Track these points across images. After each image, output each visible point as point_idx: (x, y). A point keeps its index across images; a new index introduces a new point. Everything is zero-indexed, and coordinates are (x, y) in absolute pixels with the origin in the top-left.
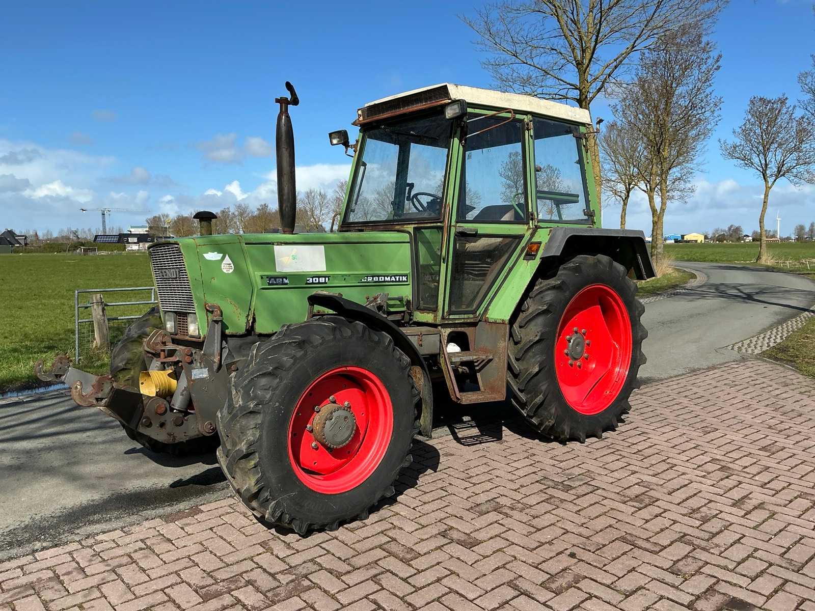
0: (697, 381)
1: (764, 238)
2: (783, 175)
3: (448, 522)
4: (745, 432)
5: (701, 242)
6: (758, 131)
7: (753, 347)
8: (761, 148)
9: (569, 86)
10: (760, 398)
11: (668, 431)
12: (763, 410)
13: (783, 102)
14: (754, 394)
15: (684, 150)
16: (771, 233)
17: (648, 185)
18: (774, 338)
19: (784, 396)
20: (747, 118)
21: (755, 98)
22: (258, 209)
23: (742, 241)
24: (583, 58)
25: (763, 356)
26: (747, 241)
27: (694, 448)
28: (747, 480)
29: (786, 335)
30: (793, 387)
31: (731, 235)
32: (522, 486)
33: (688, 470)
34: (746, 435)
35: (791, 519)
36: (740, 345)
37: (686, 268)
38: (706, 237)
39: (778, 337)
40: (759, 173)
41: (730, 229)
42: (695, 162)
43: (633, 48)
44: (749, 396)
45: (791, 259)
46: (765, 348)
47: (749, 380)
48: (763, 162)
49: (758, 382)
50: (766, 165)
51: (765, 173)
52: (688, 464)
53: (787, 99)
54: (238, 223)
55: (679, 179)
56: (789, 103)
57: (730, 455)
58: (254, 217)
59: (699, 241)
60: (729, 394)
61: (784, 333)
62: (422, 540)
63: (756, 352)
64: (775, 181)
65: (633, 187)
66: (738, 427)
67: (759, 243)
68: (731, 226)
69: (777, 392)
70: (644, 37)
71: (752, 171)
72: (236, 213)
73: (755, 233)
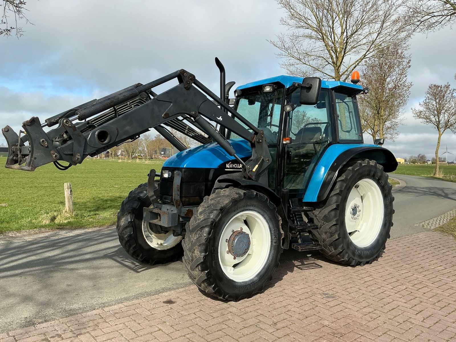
0: (399, 243)
1: (438, 163)
2: (449, 128)
3: (259, 318)
4: (425, 273)
5: (403, 163)
6: (434, 103)
7: (430, 225)
8: (436, 112)
9: (329, 77)
10: (434, 254)
11: (382, 271)
12: (435, 261)
13: (447, 87)
14: (430, 252)
15: (392, 112)
16: (442, 159)
17: (373, 131)
18: (442, 220)
19: (447, 253)
20: (427, 97)
21: (431, 85)
22: (155, 137)
23: (426, 164)
24: (337, 61)
25: (436, 230)
26: (429, 163)
27: (396, 281)
28: (425, 301)
29: (449, 219)
30: (452, 249)
31: (420, 160)
32: (300, 300)
33: (392, 294)
34: (425, 275)
35: (449, 324)
36: (423, 223)
37: (394, 178)
38: (405, 161)
39: (445, 219)
40: (435, 126)
41: (419, 156)
42: (398, 118)
43: (365, 56)
44: (427, 253)
45: (453, 174)
46: (437, 226)
47: (427, 244)
48: (437, 120)
49: (433, 245)
50: (439, 121)
51: (439, 126)
52: (392, 290)
53: (450, 85)
54: (144, 144)
55: (390, 128)
56: (451, 88)
57: (416, 286)
58: (153, 141)
59: (401, 163)
60: (416, 251)
61: (448, 218)
62: (245, 327)
63: (432, 228)
64: (444, 131)
65: (364, 132)
66: (421, 270)
67: (435, 165)
68: (420, 155)
69: (443, 251)
70: (371, 50)
71: (431, 125)
72: (144, 139)
73: (433, 159)
